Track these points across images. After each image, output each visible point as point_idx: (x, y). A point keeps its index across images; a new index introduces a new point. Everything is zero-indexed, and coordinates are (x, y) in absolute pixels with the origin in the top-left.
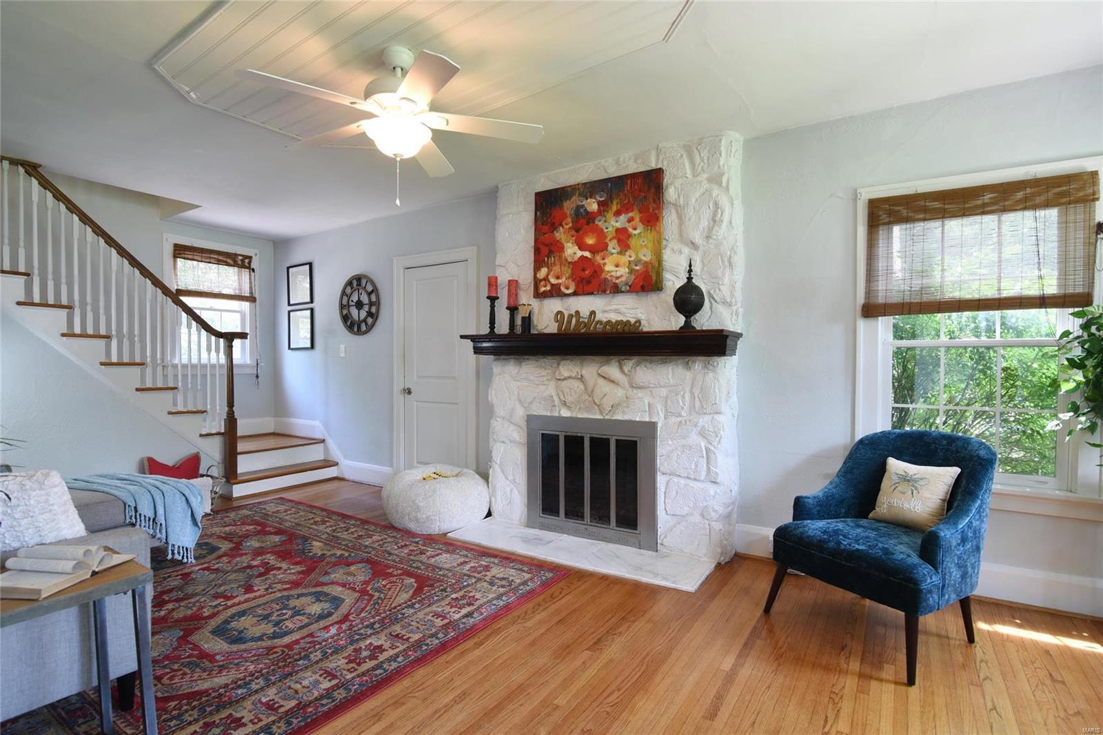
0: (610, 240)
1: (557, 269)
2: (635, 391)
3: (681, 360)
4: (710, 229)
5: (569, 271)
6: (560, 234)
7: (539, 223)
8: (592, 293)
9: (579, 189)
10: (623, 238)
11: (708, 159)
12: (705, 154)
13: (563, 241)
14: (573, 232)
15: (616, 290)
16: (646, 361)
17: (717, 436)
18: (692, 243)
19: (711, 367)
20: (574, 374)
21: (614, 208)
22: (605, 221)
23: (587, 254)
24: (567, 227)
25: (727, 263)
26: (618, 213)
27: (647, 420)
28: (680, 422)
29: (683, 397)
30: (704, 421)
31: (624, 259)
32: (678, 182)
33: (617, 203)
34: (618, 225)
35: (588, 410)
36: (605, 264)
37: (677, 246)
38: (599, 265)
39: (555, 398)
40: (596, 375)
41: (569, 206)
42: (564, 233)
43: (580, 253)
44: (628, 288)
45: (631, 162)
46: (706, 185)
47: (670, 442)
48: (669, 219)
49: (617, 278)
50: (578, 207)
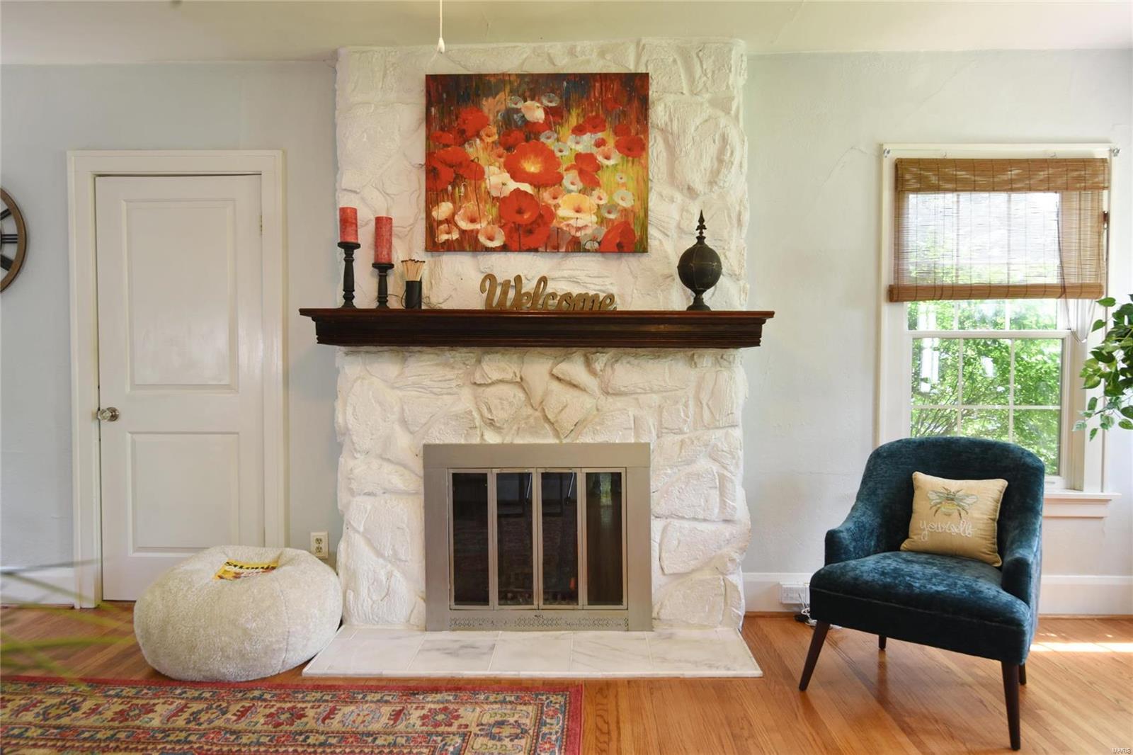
0: (567, 170)
1: (470, 206)
2: (610, 399)
3: (682, 354)
4: (715, 172)
5: (495, 211)
6: (476, 150)
7: (436, 126)
8: (536, 250)
9: (510, 82)
10: (588, 168)
11: (713, 72)
12: (708, 65)
13: (482, 162)
14: (501, 150)
15: (576, 246)
16: (629, 354)
17: (734, 458)
18: (689, 188)
19: (725, 363)
20: (509, 376)
21: (574, 120)
22: (558, 140)
23: (526, 187)
24: (489, 140)
25: (735, 221)
26: (579, 130)
27: (633, 441)
28: (682, 442)
29: (686, 405)
30: (716, 436)
31: (591, 201)
32: (670, 99)
33: (578, 115)
34: (580, 148)
35: (533, 431)
36: (557, 206)
37: (667, 191)
38: (547, 207)
39: (475, 414)
40: (547, 377)
41: (492, 107)
42: (485, 149)
43: (513, 185)
44: (596, 245)
45: (595, 55)
46: (708, 111)
47: (669, 471)
48: (656, 147)
49: (578, 229)
50: (509, 113)
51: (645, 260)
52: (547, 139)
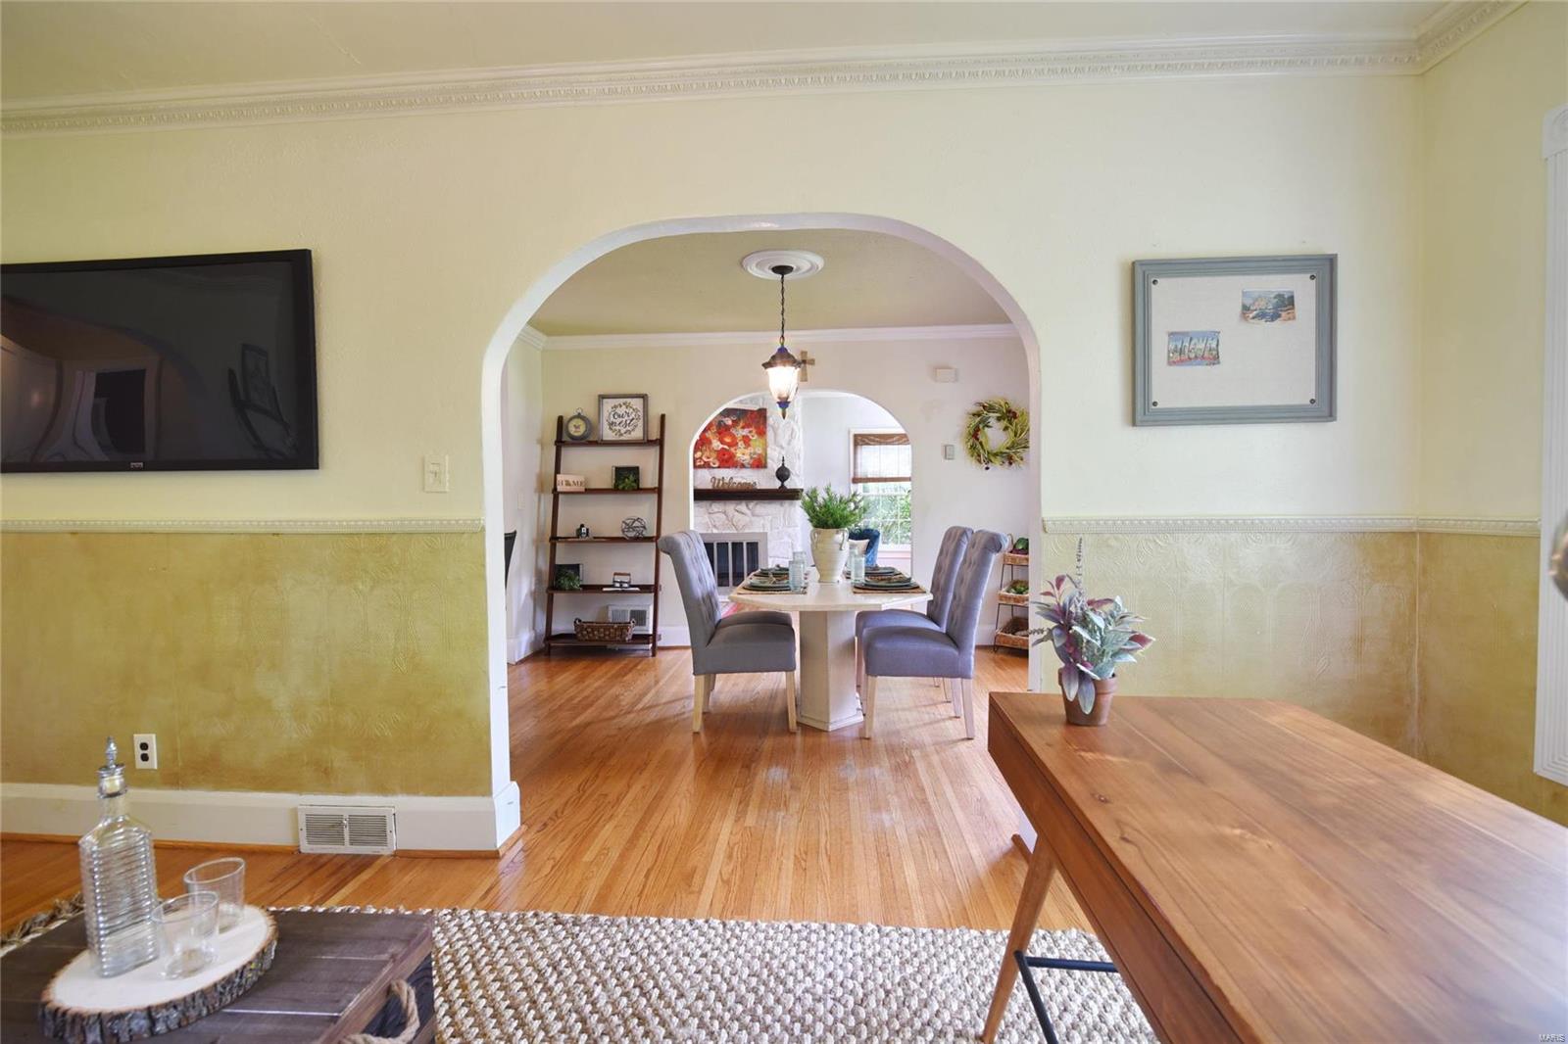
0: (739, 441)
1: (707, 453)
2: (755, 517)
3: (780, 502)
4: (790, 441)
5: (716, 455)
6: (709, 434)
8: (729, 468)
10: (746, 440)
14: (717, 434)
15: (743, 466)
16: (761, 503)
18: (780, 447)
20: (721, 510)
21: (741, 424)
22: (736, 431)
23: (726, 447)
26: (743, 428)
27: (762, 531)
28: (779, 532)
29: (780, 519)
30: (790, 530)
31: (747, 451)
32: (774, 418)
33: (743, 423)
34: (744, 434)
35: (729, 528)
36: (736, 453)
37: (775, 447)
38: (733, 453)
39: (710, 523)
40: (733, 510)
42: (712, 434)
43: (721, 446)
44: (750, 466)
45: (748, 402)
47: (774, 541)
48: (770, 433)
49: (744, 460)
50: (720, 422)
51: (766, 470)
52: (733, 431)
